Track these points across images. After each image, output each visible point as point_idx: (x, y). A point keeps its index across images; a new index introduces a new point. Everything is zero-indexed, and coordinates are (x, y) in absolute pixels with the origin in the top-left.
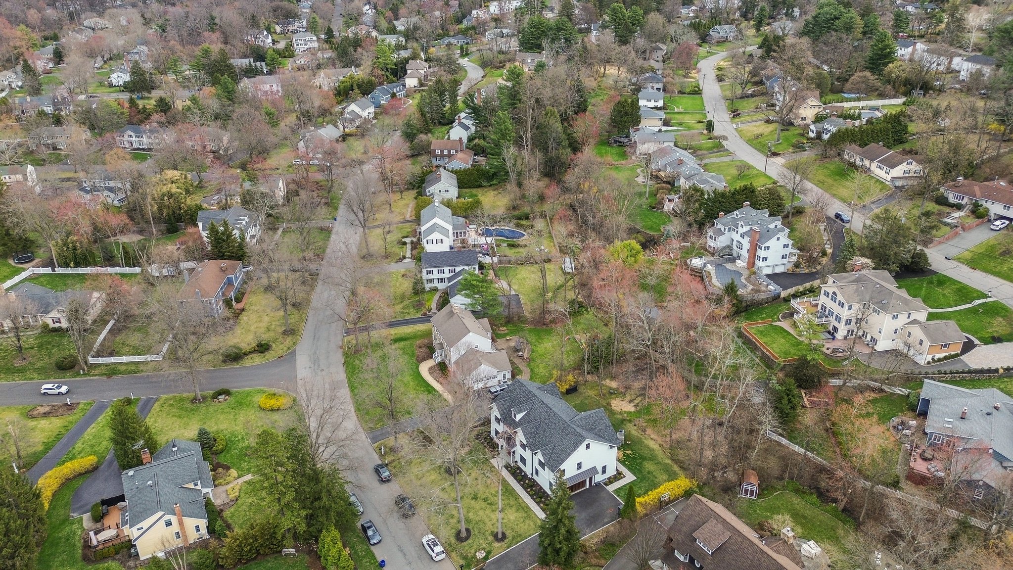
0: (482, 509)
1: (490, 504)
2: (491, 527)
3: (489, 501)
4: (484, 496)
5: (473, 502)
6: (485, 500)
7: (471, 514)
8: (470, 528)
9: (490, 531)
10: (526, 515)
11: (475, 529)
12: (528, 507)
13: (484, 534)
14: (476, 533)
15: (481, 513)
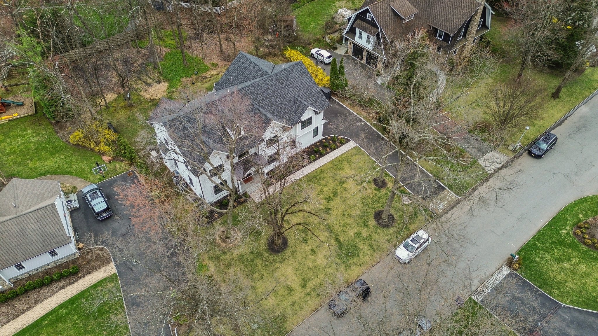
0: (344, 202)
1: (335, 194)
2: (369, 190)
3: (331, 195)
4: (324, 202)
5: (334, 213)
6: (329, 200)
7: (354, 213)
8: (373, 212)
9: (375, 192)
10: (345, 163)
11: (375, 206)
12: (333, 161)
13: (380, 197)
14: (380, 205)
15: (350, 202)
